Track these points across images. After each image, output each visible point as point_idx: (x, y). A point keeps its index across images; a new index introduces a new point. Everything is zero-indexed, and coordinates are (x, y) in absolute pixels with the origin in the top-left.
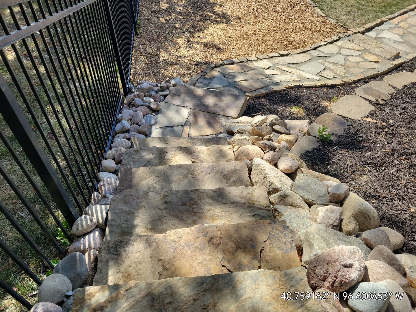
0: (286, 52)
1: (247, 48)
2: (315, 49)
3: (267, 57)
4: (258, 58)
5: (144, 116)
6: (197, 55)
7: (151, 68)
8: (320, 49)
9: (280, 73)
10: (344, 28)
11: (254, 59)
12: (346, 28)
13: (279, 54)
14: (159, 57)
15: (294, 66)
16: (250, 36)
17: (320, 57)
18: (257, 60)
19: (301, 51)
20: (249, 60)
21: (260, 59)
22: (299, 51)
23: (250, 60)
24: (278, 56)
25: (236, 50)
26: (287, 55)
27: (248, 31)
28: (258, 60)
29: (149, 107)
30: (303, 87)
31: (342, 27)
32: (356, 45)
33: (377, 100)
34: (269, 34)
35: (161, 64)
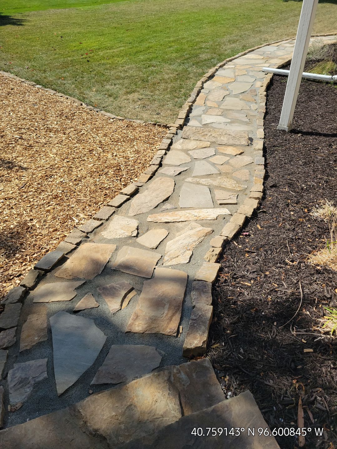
0: (130, 188)
2: (161, 165)
4: (101, 220)
8: (166, 162)
10: (159, 126)
11: (96, 226)
12: (162, 126)
13: (126, 194)
16: (46, 183)
17: (180, 174)
18: (102, 224)
19: (149, 176)
20: (88, 233)
22: (143, 176)
23: (90, 230)
25: (40, 222)
26: (137, 191)
27: (33, 174)
28: (103, 222)
30: (231, 241)
31: (156, 126)
34: (73, 166)
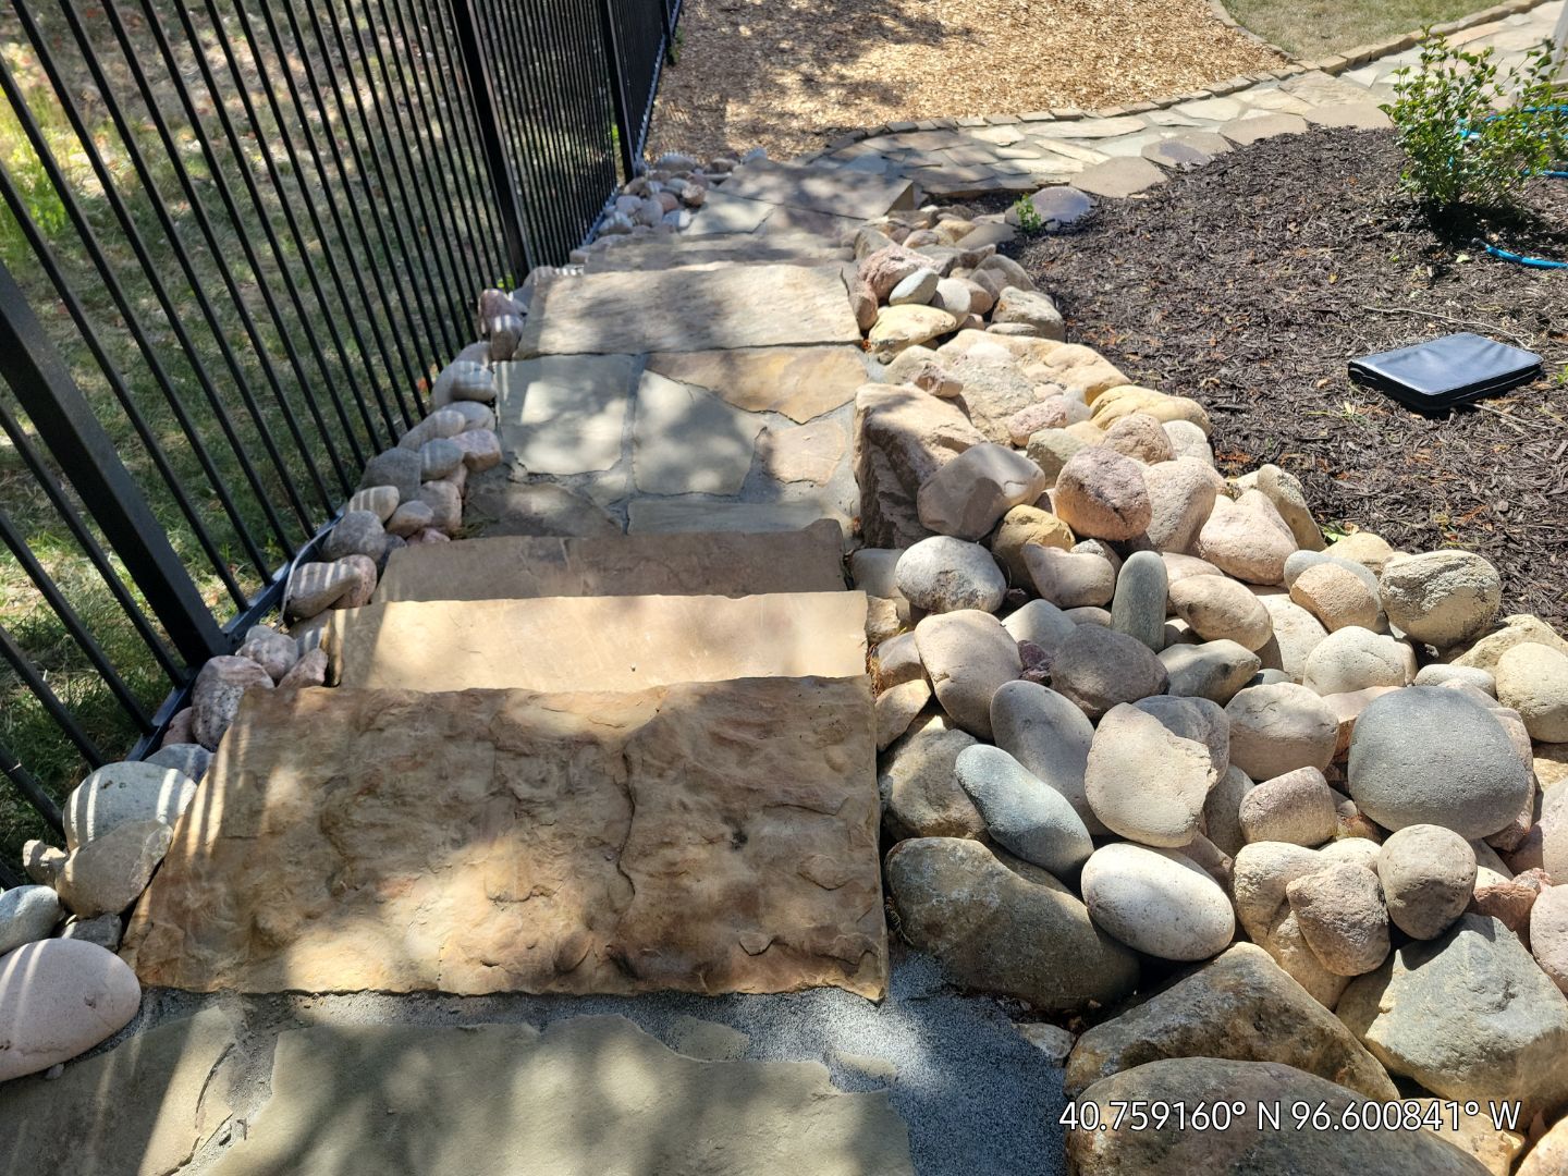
0: (1078, 111)
1: (968, 101)
2: (1166, 107)
3: (1017, 121)
4: (991, 123)
5: (665, 213)
6: (824, 112)
7: (699, 139)
8: (1182, 108)
9: (1038, 155)
10: (1284, 57)
11: (978, 125)
12: (1287, 58)
13: (1054, 115)
14: (723, 117)
15: (1088, 143)
16: (986, 73)
17: (1174, 126)
18: (986, 126)
19: (1124, 111)
20: (961, 126)
21: (995, 125)
22: (1118, 110)
23: (967, 125)
24: (1049, 121)
26: (1076, 119)
27: (985, 59)
28: (988, 124)
29: (679, 197)
31: (1278, 56)
32: (1298, 101)
33: (1179, 165)
34: (1044, 67)
35: (727, 130)
